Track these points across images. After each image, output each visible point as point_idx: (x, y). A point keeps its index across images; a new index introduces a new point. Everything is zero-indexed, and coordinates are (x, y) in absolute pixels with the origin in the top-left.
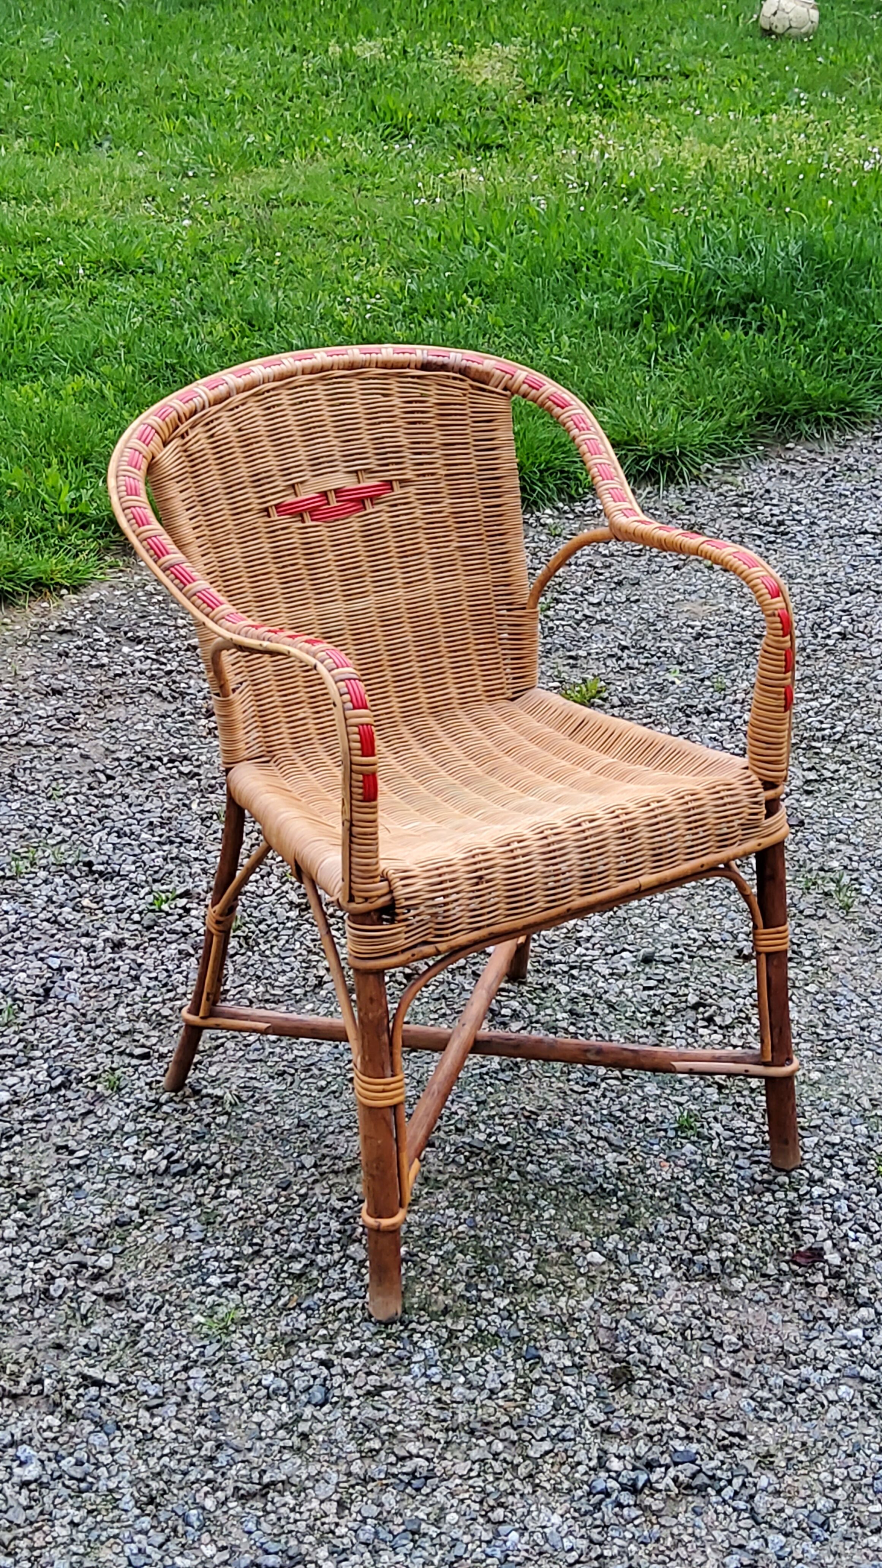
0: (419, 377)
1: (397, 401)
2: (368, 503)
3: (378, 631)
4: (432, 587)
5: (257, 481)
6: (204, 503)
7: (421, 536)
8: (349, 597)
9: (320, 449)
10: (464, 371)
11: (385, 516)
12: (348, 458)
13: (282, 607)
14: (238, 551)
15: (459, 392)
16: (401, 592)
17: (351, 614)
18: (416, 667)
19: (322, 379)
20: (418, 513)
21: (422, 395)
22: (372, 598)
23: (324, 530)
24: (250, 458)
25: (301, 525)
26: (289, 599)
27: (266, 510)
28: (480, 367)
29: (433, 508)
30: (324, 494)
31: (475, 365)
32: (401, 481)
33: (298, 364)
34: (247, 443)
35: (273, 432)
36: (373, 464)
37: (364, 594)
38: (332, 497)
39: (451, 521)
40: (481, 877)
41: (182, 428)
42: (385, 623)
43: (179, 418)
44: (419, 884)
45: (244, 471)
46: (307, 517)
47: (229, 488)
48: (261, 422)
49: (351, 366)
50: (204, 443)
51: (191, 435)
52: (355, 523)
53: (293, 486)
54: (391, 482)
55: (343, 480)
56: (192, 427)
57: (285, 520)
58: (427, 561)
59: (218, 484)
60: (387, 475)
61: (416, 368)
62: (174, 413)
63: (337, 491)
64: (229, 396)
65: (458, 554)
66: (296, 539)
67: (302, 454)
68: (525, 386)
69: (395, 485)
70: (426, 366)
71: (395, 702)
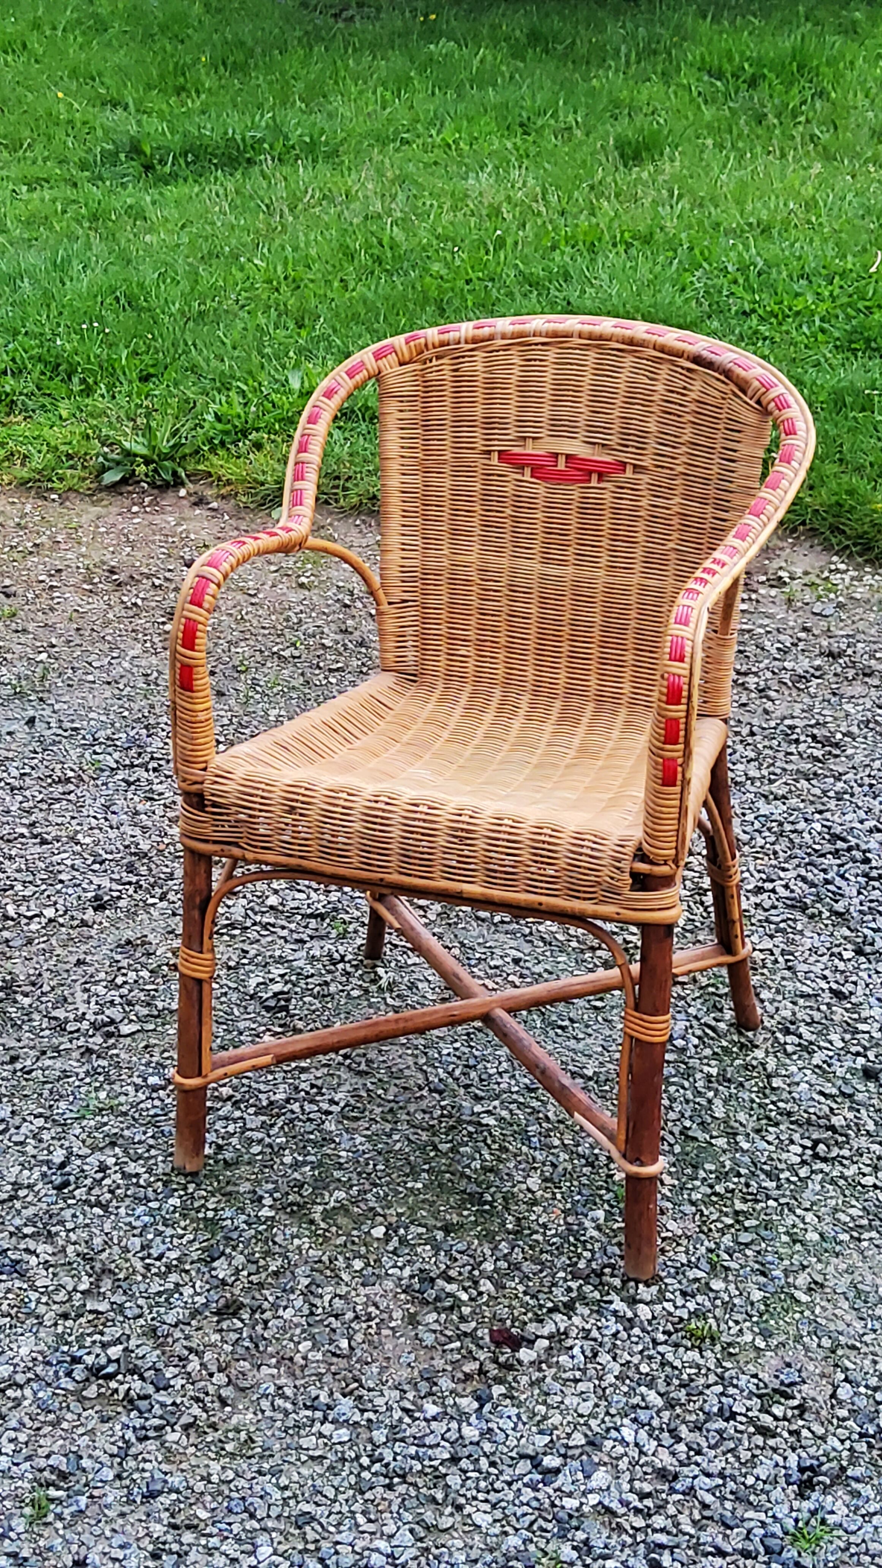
0: (689, 370)
1: (660, 387)
2: (595, 477)
3: (567, 602)
4: (636, 579)
5: (489, 424)
6: (426, 428)
7: (641, 526)
8: (546, 560)
9: (564, 412)
10: (727, 374)
11: (607, 495)
12: (591, 428)
13: (476, 547)
14: (448, 483)
15: (716, 394)
16: (602, 572)
17: (543, 576)
18: (595, 651)
19: (598, 346)
20: (644, 502)
21: (685, 388)
22: (570, 569)
23: (541, 489)
24: (489, 400)
25: (519, 477)
26: (484, 542)
27: (489, 452)
28: (743, 373)
29: (660, 502)
30: (556, 455)
31: (739, 371)
32: (635, 466)
33: (579, 327)
34: (491, 385)
35: (523, 383)
36: (614, 440)
37: (563, 563)
38: (562, 461)
39: (676, 520)
40: (293, 808)
41: (426, 354)
42: (577, 596)
43: (426, 345)
44: (231, 786)
45: (479, 411)
46: (528, 471)
47: (458, 422)
48: (516, 370)
49: (631, 342)
50: (447, 374)
51: (434, 362)
52: (576, 492)
53: (525, 438)
54: (624, 464)
55: (577, 448)
56: (438, 358)
57: (504, 468)
58: (639, 552)
59: (448, 415)
60: (622, 457)
61: (688, 359)
62: (422, 341)
63: (569, 457)
64: (491, 338)
65: (673, 555)
66: (510, 488)
67: (546, 411)
68: (773, 404)
69: (629, 469)
70: (697, 359)
71: (563, 674)
